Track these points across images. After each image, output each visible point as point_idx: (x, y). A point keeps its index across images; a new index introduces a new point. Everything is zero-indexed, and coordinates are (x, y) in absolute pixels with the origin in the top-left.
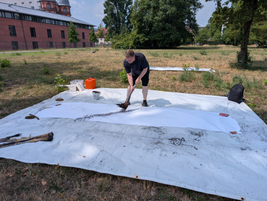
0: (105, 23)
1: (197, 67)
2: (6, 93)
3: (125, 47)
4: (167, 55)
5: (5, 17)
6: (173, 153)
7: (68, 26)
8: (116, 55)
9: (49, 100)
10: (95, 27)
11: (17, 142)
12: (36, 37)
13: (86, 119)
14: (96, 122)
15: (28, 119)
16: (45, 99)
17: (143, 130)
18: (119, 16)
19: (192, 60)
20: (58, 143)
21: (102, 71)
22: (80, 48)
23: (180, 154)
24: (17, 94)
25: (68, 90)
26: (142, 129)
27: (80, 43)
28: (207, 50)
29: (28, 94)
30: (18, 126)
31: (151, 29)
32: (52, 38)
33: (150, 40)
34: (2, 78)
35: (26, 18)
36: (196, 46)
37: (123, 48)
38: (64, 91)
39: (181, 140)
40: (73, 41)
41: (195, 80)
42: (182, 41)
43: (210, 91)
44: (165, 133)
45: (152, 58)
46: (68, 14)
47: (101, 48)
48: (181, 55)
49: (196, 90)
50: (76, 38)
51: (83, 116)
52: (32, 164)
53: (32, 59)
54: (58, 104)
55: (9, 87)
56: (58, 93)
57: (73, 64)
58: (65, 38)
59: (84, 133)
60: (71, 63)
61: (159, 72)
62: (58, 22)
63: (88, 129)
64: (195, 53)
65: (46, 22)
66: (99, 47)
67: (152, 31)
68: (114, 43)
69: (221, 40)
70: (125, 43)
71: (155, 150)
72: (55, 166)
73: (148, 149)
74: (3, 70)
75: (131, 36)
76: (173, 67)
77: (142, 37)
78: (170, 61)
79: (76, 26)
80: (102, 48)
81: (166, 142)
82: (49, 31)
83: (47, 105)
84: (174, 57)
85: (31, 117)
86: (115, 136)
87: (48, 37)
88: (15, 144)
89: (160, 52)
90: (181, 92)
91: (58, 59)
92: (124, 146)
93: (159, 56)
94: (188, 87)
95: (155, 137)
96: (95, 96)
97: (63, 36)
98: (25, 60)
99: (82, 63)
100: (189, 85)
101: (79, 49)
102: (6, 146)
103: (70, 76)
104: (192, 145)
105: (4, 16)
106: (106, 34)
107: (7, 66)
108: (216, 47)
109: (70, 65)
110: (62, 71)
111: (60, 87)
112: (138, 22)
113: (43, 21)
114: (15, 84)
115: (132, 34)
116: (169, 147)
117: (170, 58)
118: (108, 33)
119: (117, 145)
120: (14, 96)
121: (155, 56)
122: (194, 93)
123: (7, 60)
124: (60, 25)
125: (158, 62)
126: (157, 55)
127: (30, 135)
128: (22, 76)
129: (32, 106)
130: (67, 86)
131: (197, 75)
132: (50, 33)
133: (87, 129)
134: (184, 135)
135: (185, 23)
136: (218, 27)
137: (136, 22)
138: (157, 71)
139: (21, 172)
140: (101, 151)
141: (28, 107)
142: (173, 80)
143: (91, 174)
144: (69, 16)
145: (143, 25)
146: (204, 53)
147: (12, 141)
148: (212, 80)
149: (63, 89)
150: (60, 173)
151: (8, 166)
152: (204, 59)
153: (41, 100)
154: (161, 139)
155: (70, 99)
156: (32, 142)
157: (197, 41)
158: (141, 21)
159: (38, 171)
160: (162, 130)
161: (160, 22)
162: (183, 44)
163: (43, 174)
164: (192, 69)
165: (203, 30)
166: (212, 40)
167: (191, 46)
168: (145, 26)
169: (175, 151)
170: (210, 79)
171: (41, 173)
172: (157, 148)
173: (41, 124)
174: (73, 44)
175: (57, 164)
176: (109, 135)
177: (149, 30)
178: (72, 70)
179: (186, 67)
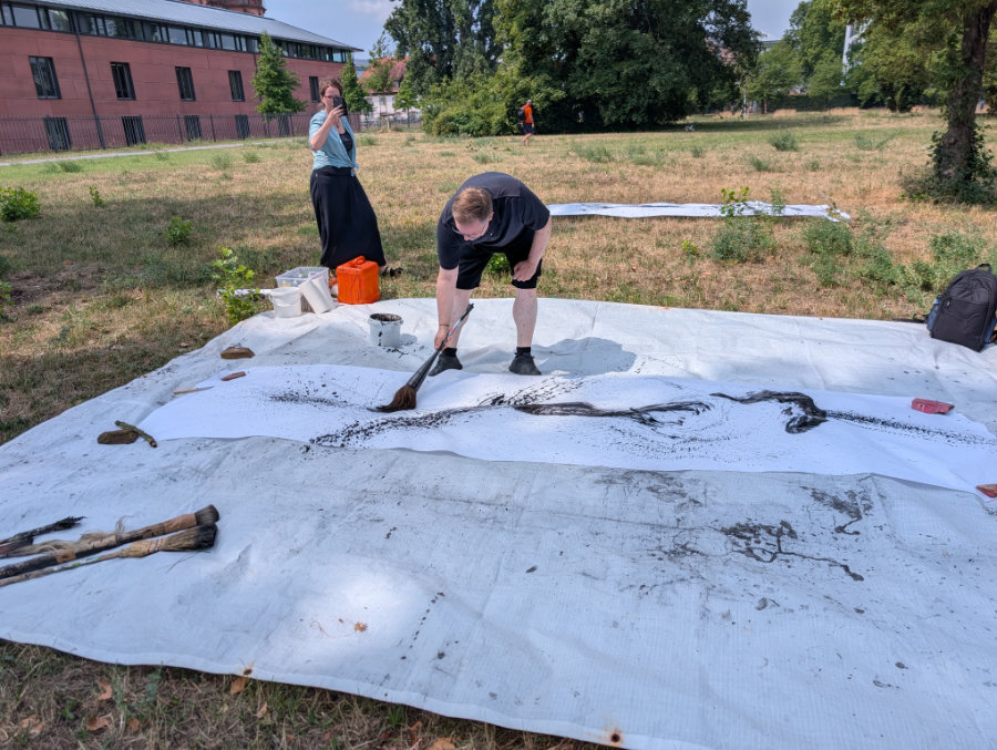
0: (397, 36)
1: (778, 200)
2: (20, 330)
3: (477, 128)
4: (642, 153)
5: (14, 26)
6: (757, 605)
7: (254, 53)
8: (444, 159)
9: (194, 356)
10: (356, 56)
11: (66, 558)
12: (134, 98)
13: (353, 438)
14: (397, 453)
15: (109, 443)
16: (177, 354)
17: (604, 486)
18: (448, 8)
19: (747, 173)
20: (242, 560)
21: (399, 228)
22: (302, 138)
23: (792, 611)
24: (65, 333)
25: (268, 309)
26: (598, 482)
27: (303, 117)
28: (797, 132)
29: (107, 332)
30: (70, 477)
31: (573, 56)
32: (194, 99)
33: (569, 100)
34: (7, 268)
35: (94, 27)
36: (747, 117)
37: (468, 131)
38: (252, 314)
39: (780, 533)
40: (278, 111)
41: (773, 252)
42: (693, 97)
43: (844, 300)
44: (701, 499)
45: (587, 169)
46: (253, 7)
47: (385, 136)
48: (697, 153)
49: (786, 296)
50: (285, 98)
51: (341, 427)
52: (132, 667)
53: (122, 183)
54: (231, 373)
55: (32, 305)
56: (231, 325)
57: (281, 200)
58: (243, 100)
59: (349, 508)
60: (273, 197)
61: (623, 223)
62: (217, 36)
63: (367, 486)
64: (749, 142)
65: (172, 41)
66: (375, 131)
67: (578, 63)
68: (432, 114)
69: (843, 90)
70: (474, 111)
71: (674, 591)
72: (234, 677)
73: (644, 586)
74: (10, 231)
75: (497, 85)
76: (678, 201)
77: (539, 86)
78: (661, 177)
79: (286, 54)
80: (388, 136)
81: (715, 544)
82: (184, 74)
83: (189, 378)
85: (125, 435)
86: (486, 521)
87: (182, 96)
88: (55, 568)
89: (612, 142)
90: (727, 307)
91: (223, 183)
92: (532, 570)
93: (612, 160)
94: (754, 286)
95: (660, 521)
96: (380, 334)
97: (238, 93)
98: (94, 192)
100: (755, 275)
101: (302, 142)
102: (17, 577)
103: (275, 252)
104: (832, 555)
105: (9, 22)
106: (402, 78)
107: (26, 216)
108: (825, 118)
109: (269, 204)
110: (240, 232)
111: (236, 301)
112: (523, 29)
113: (158, 34)
114: (59, 289)
115: (500, 77)
116: (734, 572)
117: (658, 165)
118: (406, 76)
120: (52, 340)
121: (599, 160)
122: (783, 309)
123: (28, 190)
124: (225, 47)
125: (612, 181)
126: (607, 155)
128: (84, 256)
129: (126, 383)
130: (264, 291)
131: (781, 235)
132: (186, 82)
133: (360, 487)
134: (786, 507)
135: (707, 27)
136: (830, 38)
137: (515, 29)
138: (616, 219)
139: (83, 715)
140: (433, 601)
141: (109, 389)
142: (685, 257)
143: (400, 720)
144: (256, 13)
145: (543, 38)
146: (788, 144)
147: (41, 551)
148: (847, 253)
149: (249, 308)
150: (255, 712)
151: (24, 678)
152: (792, 168)
153: (161, 354)
154: (687, 532)
155: (281, 348)
156: (127, 557)
157: (751, 97)
158: (534, 23)
159: (159, 704)
160: (686, 488)
161: (611, 25)
162: (698, 110)
163: (182, 720)
164: (757, 208)
165: (774, 52)
166: (809, 92)
167: (727, 116)
168: (550, 42)
169: (769, 596)
170: (839, 247)
171: (171, 713)
172: (683, 580)
173: (164, 469)
174: (275, 122)
175: (240, 673)
176: (459, 515)
177: (567, 58)
178: (281, 225)
179: (732, 202)
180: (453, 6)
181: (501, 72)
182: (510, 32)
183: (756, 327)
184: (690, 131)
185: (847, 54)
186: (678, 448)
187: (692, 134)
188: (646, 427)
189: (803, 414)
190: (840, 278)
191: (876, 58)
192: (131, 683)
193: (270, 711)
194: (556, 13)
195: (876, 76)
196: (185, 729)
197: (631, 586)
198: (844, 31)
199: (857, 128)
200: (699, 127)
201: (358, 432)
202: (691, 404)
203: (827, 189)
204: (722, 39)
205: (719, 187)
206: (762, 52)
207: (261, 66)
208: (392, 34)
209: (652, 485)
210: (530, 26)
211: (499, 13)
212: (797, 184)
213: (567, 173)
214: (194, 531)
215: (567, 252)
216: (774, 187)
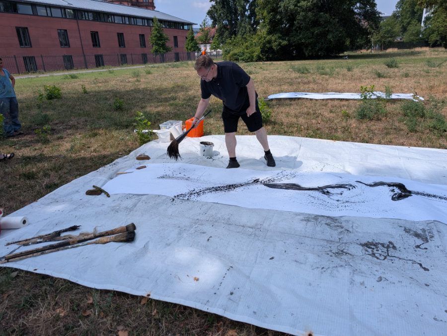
0: (212, 17)
1: (389, 92)
2: (54, 145)
3: (247, 58)
4: (323, 69)
5: (52, 16)
6: (377, 279)
7: (151, 27)
9: (125, 158)
10: (194, 27)
12: (100, 46)
13: (193, 196)
14: (212, 204)
15: (90, 195)
16: (118, 157)
17: (304, 223)
18: (235, 5)
19: (373, 78)
20: (146, 247)
22: (170, 63)
23: (394, 283)
24: (72, 148)
25: (156, 139)
26: (302, 220)
27: (171, 54)
28: (398, 59)
29: (89, 147)
30: (75, 209)
31: (292, 25)
32: (125, 47)
33: (290, 45)
34: (49, 119)
35: (84, 16)
36: (373, 52)
37: (244, 60)
38: (149, 141)
39: (388, 247)
40: (160, 52)
41: (386, 116)
42: (348, 43)
43: (421, 139)
44: (351, 230)
45: (297, 77)
46: (150, 6)
48: (349, 69)
49: (392, 136)
50: (163, 46)
51: (187, 191)
53: (95, 83)
54: (140, 166)
55: (59, 135)
56: (140, 145)
57: (161, 91)
58: (145, 47)
59: (191, 226)
60: (157, 90)
61: (314, 101)
62: (135, 19)
63: (199, 217)
64: (374, 64)
65: (116, 22)
67: (294, 28)
68: (227, 52)
69: (421, 39)
70: (246, 51)
71: (338, 271)
73: (323, 268)
74: (50, 104)
75: (257, 39)
76: (340, 91)
77: (276, 39)
78: (332, 81)
79: (164, 26)
81: (357, 250)
82: (120, 36)
83: (122, 168)
84: (338, 73)
85: (96, 191)
86: (251, 235)
87: (120, 46)
88: (69, 247)
89: (309, 64)
90: (363, 141)
91: (137, 83)
92: (272, 258)
93: (309, 73)
94: (376, 132)
95: (331, 239)
96: (204, 151)
97: (143, 44)
98: (84, 87)
99: (176, 89)
100: (377, 126)
101: (170, 65)
103: (159, 114)
104: (414, 258)
105: (49, 15)
106: (214, 36)
107: (56, 97)
108: (412, 52)
109: (156, 93)
110: (144, 105)
111: (143, 135)
112: (269, 13)
114: (69, 129)
115: (258, 35)
116: (366, 264)
117: (331, 75)
118: (216, 35)
119: (257, 255)
120: (67, 150)
121: (303, 73)
122: (390, 143)
123: (57, 86)
124: (138, 24)
125: (309, 83)
126: (307, 70)
127: (95, 229)
128: (79, 115)
129: (97, 169)
130: (155, 131)
131: (390, 108)
132: (121, 40)
133: (196, 218)
134: (391, 235)
135: (356, 11)
136: (415, 15)
137: (265, 13)
138: (311, 100)
139: (81, 309)
140: (228, 270)
141: (90, 172)
142: (343, 118)
143: (213, 321)
144: (151, 8)
145: (278, 17)
146: (394, 64)
147: (64, 239)
148: (422, 117)
149: (148, 138)
150: (151, 313)
151: (57, 292)
152: (396, 76)
153: (111, 157)
154: (344, 244)
155: (162, 156)
156: (98, 243)
157: (375, 43)
158: (274, 10)
159: (112, 307)
160: (344, 224)
161: (310, 10)
162: (350, 49)
163: (121, 314)
164: (378, 95)
165: (387, 21)
166: (404, 40)
167: (364, 52)
168: (281, 19)
169: (383, 276)
170: (418, 114)
171: (117, 311)
172: (342, 266)
173: (113, 207)
174: (158, 56)
175: (145, 295)
176: (239, 232)
177: (289, 26)
178: (161, 102)
179: (366, 92)
180: (238, 4)
181: (259, 33)
182: (263, 15)
183: (377, 151)
184: (346, 59)
185: (424, 22)
186: (340, 206)
187: (347, 60)
188: (325, 196)
189: (400, 192)
190: (419, 128)
191: (439, 23)
192: (100, 297)
193: (158, 313)
194: (284, 6)
195: (438, 32)
196: (123, 318)
197: (317, 268)
198: (423, 11)
199: (428, 57)
200: (350, 57)
201: (195, 193)
202: (347, 185)
203: (412, 86)
204: (363, 16)
205: (360, 85)
206: (382, 22)
207: (153, 32)
208: (210, 17)
209: (327, 222)
210: (272, 12)
211: (258, 6)
212: (398, 84)
213: (288, 79)
214: (125, 234)
215: (288, 115)
216: (386, 85)
